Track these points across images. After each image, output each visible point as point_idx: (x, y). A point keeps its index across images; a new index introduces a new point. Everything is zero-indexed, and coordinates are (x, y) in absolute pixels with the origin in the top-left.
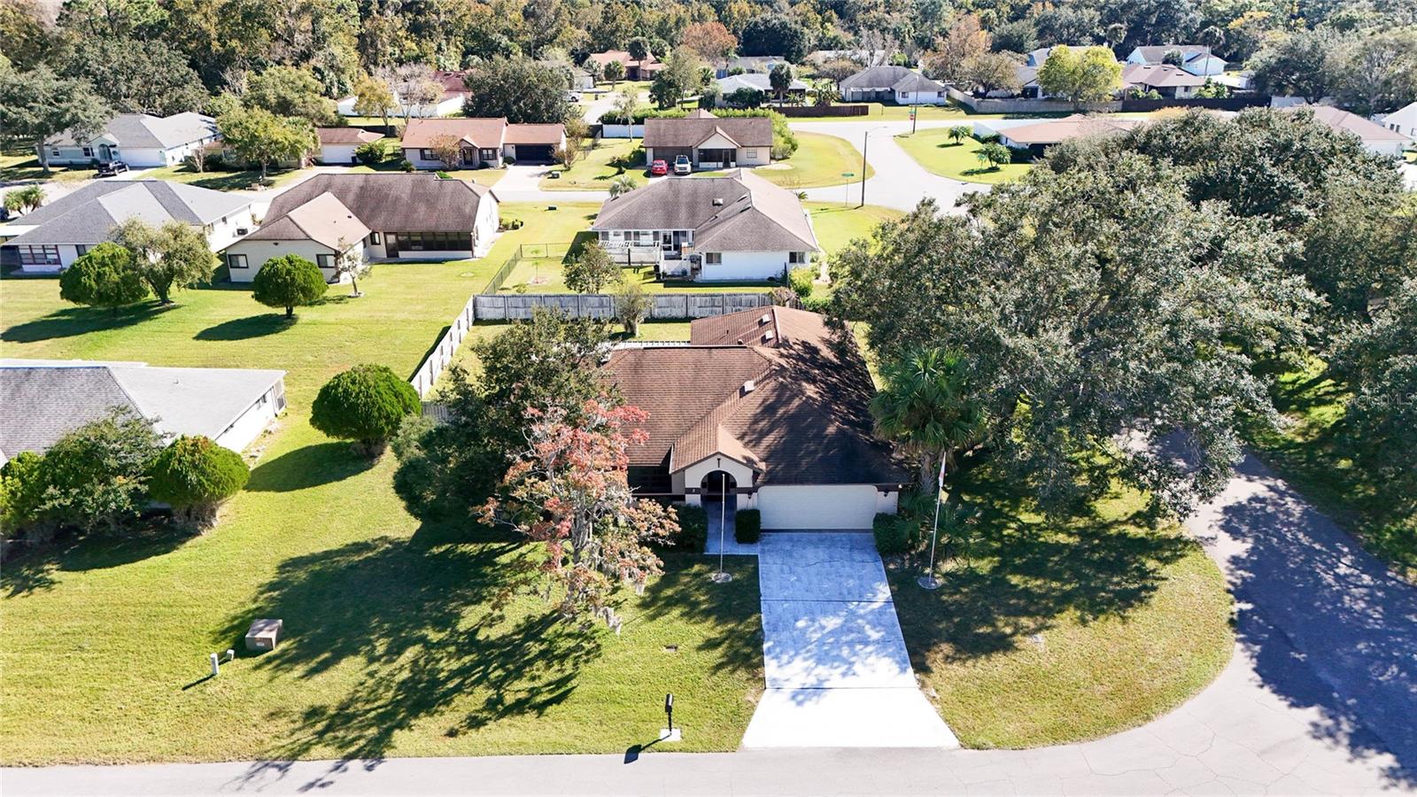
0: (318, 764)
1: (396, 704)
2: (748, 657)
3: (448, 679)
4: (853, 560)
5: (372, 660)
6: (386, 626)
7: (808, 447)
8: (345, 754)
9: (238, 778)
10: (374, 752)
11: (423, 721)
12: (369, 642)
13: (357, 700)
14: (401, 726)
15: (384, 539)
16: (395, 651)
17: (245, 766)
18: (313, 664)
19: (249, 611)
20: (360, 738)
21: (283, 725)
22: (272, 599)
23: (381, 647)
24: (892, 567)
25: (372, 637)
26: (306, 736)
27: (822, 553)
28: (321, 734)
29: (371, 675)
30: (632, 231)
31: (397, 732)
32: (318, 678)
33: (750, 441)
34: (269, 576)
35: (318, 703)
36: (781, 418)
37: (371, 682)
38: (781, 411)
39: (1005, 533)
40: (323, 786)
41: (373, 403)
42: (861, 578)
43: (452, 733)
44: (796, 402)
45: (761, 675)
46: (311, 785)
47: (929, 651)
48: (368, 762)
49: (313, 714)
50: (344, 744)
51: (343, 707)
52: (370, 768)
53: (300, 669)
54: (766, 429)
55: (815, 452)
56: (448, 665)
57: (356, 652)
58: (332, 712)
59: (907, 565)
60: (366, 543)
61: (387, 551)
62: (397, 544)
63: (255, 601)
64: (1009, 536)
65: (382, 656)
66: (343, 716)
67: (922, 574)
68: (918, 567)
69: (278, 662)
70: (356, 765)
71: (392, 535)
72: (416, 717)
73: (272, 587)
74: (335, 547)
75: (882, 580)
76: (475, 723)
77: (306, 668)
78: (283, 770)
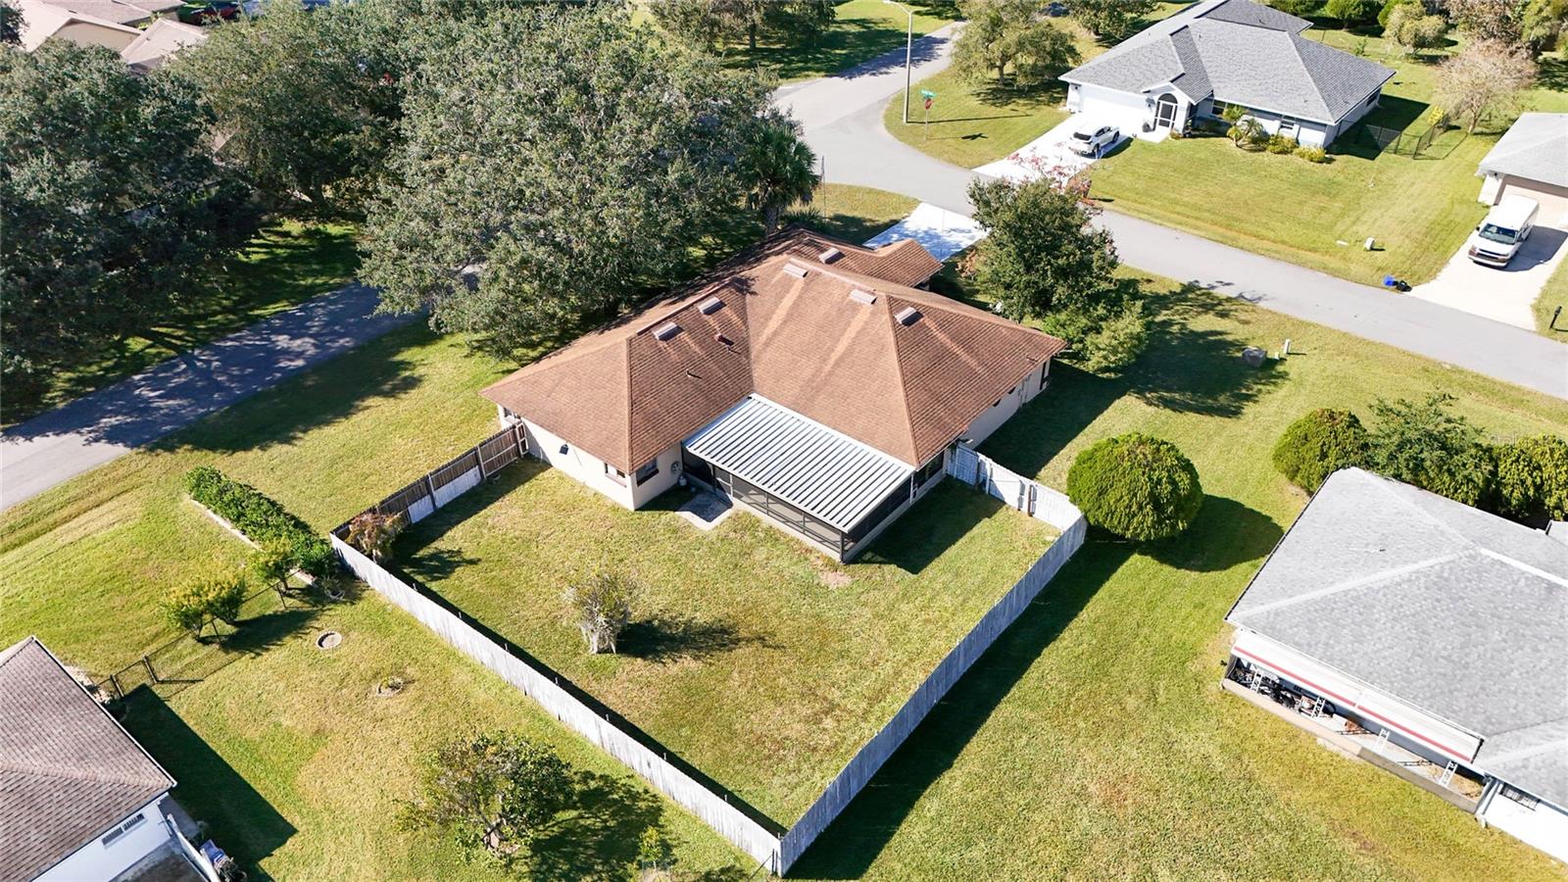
0: (1222, 292)
1: (1174, 303)
5: (1183, 324)
6: (1168, 337)
8: (1208, 291)
10: (1192, 288)
11: (1163, 291)
12: (1182, 334)
13: (1196, 312)
14: (1175, 294)
15: (1149, 403)
16: (1168, 323)
17: (1261, 304)
18: (1220, 337)
19: (1264, 384)
20: (1199, 295)
21: (1243, 316)
22: (1248, 389)
23: (1175, 329)
25: (1179, 335)
26: (1227, 306)
28: (1220, 304)
29: (1185, 319)
31: (1178, 291)
32: (1219, 329)
34: (1249, 409)
35: (1220, 319)
43: (1149, 281)
46: (1227, 284)
49: (1223, 315)
50: (1208, 295)
51: (1206, 312)
52: (1197, 281)
53: (1229, 338)
57: (1192, 332)
60: (1165, 406)
61: (1151, 391)
62: (1141, 393)
63: (1260, 391)
66: (1207, 308)
71: (1142, 405)
72: (1165, 295)
73: (1248, 398)
77: (1225, 336)
78: (1241, 296)
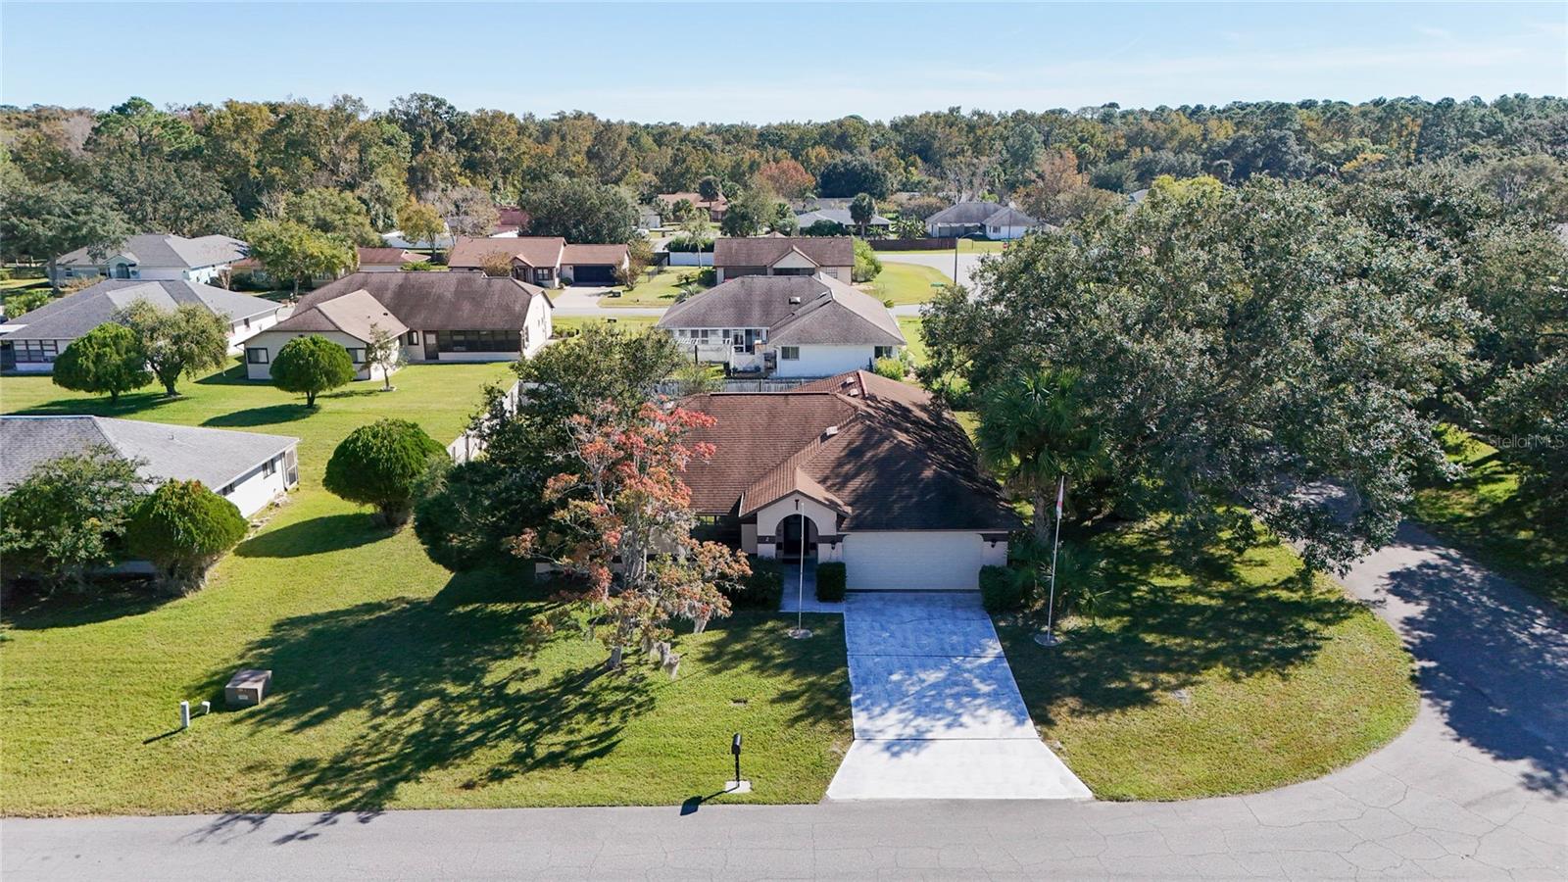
0: (302, 816)
1: (403, 758)
2: (832, 709)
3: (468, 732)
4: (956, 618)
5: (376, 713)
6: (397, 680)
7: (900, 491)
8: (336, 806)
9: (200, 830)
10: (371, 806)
11: (434, 773)
12: (374, 696)
13: (355, 754)
14: (406, 779)
15: (401, 599)
16: (401, 707)
17: (211, 819)
18: (305, 718)
19: (233, 667)
20: (355, 790)
21: (262, 778)
22: (262, 656)
23: (389, 700)
24: (1002, 624)
25: (380, 691)
26: (289, 789)
27: (920, 611)
28: (308, 787)
29: (375, 728)
30: (700, 329)
31: (402, 787)
32: (310, 732)
33: (834, 485)
34: (262, 633)
35: (307, 757)
36: (869, 461)
37: (374, 735)
38: (869, 455)
39: (1135, 595)
40: (305, 838)
41: (397, 458)
42: (966, 634)
43: (469, 786)
44: (886, 445)
45: (848, 727)
46: (290, 838)
47: (1052, 704)
48: (363, 815)
49: (301, 767)
50: (334, 796)
51: (337, 760)
52: (364, 821)
53: (289, 723)
54: (852, 472)
55: (910, 497)
56: (467, 718)
57: (358, 706)
58: (324, 765)
59: (1020, 622)
60: (379, 603)
61: (404, 610)
62: (416, 605)
63: (242, 657)
64: (1140, 597)
65: (389, 710)
66: (338, 769)
67: (1039, 631)
68: (1033, 625)
69: (263, 716)
70: (349, 818)
71: (410, 595)
72: (426, 769)
73: (263, 644)
74: (342, 607)
75: (991, 637)
76: (497, 775)
77: (296, 722)
78: (257, 822)
